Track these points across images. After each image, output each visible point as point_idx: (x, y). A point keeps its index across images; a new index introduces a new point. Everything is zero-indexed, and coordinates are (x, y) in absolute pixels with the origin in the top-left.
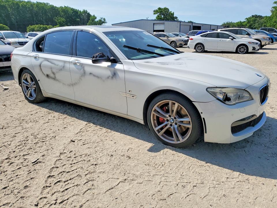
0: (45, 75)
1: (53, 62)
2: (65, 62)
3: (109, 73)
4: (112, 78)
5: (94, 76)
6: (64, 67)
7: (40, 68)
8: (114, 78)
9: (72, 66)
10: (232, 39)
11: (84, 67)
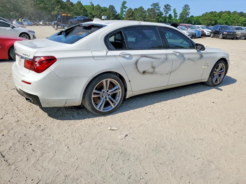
0: (140, 72)
1: (154, 57)
2: (166, 54)
3: (198, 56)
4: (201, 58)
5: (191, 60)
6: (167, 59)
7: (135, 67)
8: (202, 59)
9: (174, 57)
10: (12, 28)
11: (183, 56)
